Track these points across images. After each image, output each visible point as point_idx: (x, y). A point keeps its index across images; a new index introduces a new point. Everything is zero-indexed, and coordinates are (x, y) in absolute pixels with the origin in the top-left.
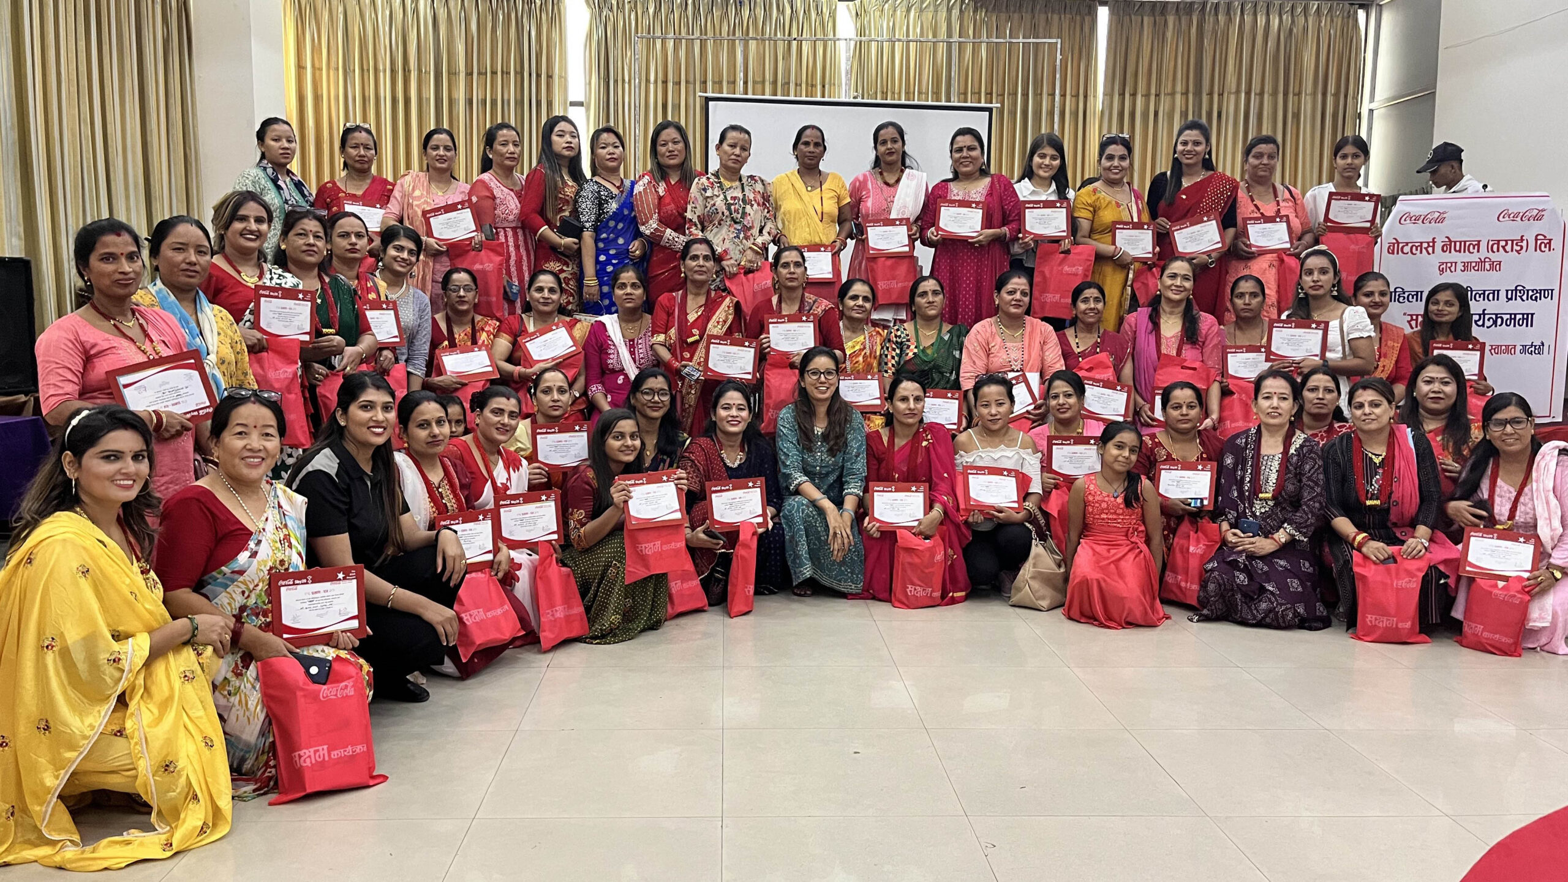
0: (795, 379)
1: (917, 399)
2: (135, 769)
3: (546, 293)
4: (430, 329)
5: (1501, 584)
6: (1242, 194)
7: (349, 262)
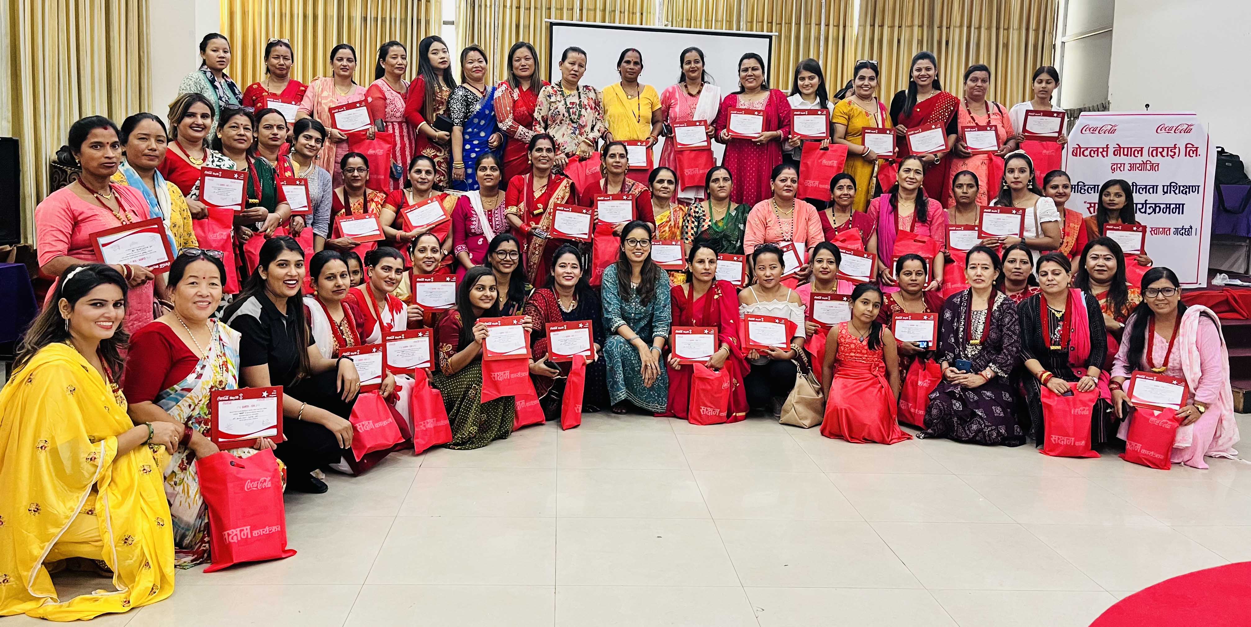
0: (617, 245)
1: (711, 262)
2: (100, 540)
3: (423, 175)
4: (331, 199)
5: (1157, 413)
6: (962, 108)
7: (272, 148)
